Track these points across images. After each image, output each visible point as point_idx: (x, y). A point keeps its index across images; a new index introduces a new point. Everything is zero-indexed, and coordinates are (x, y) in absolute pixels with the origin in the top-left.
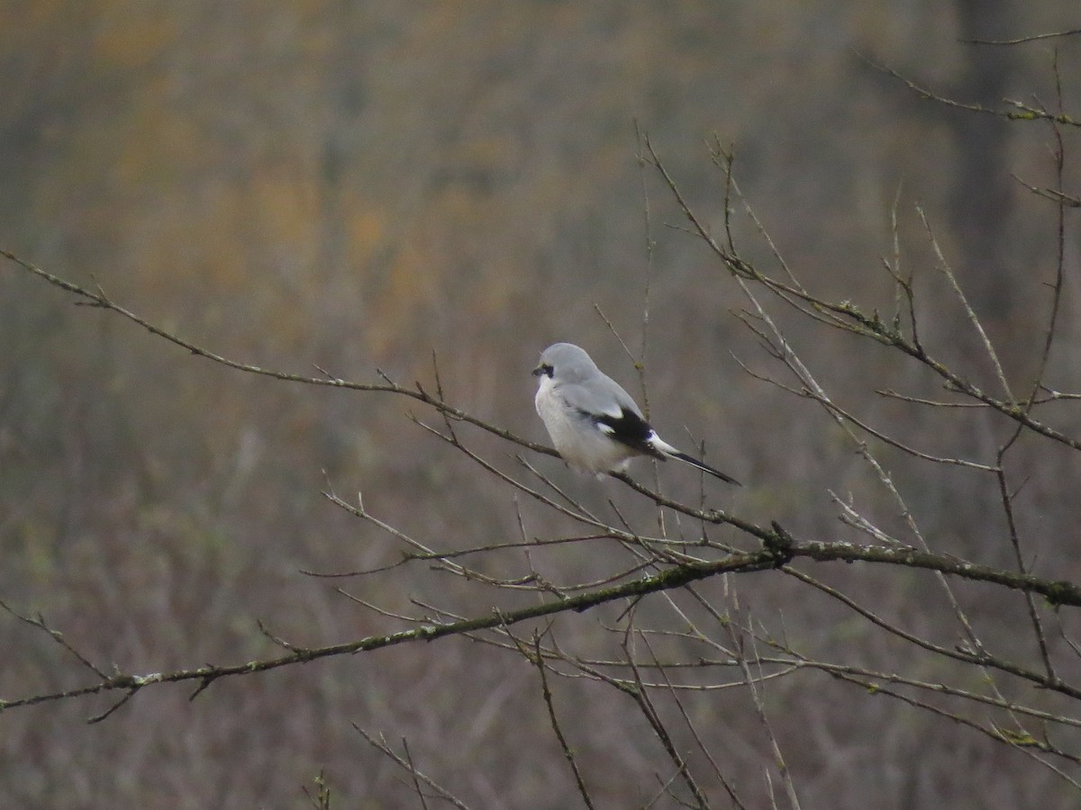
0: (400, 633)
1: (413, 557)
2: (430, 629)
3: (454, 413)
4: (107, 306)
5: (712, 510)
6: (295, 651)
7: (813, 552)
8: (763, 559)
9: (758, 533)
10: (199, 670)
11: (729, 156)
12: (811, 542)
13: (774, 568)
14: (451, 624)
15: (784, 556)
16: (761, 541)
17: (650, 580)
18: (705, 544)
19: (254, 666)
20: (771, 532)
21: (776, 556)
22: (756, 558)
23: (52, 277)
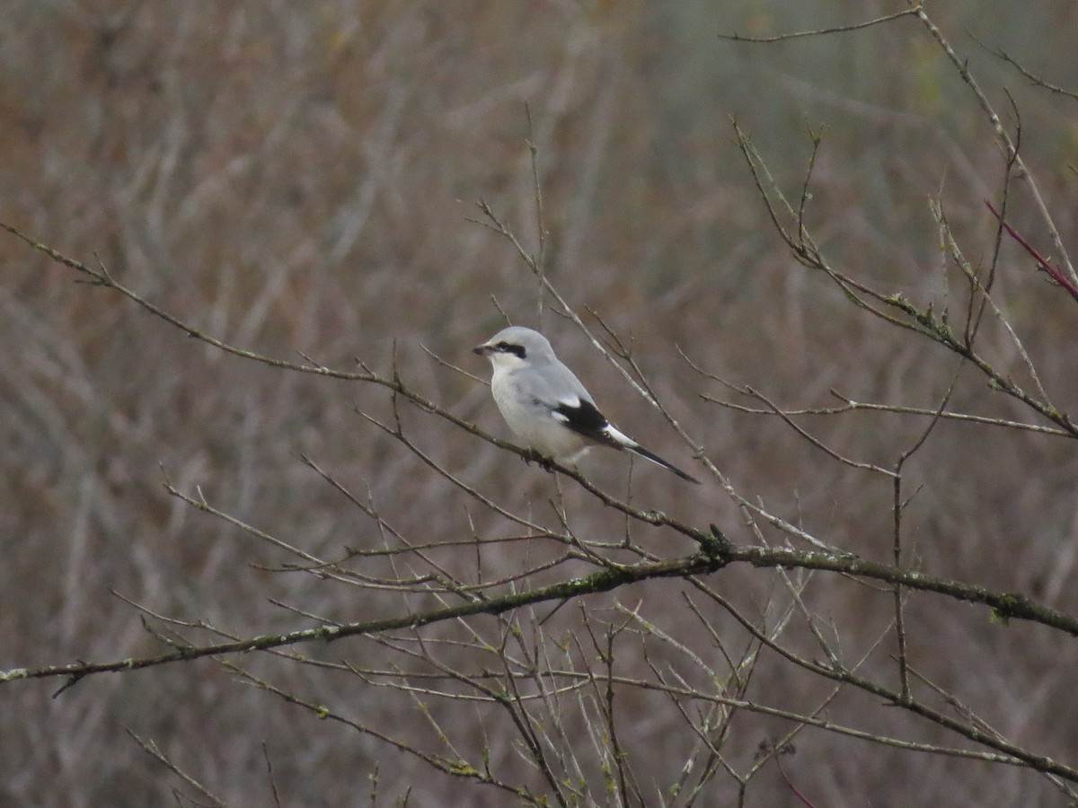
0: (297, 633)
1: (357, 553)
2: (332, 629)
3: (427, 406)
4: (109, 285)
5: (653, 512)
6: (180, 648)
7: (752, 557)
8: (700, 564)
9: (697, 537)
10: (69, 666)
11: (816, 138)
12: (750, 547)
13: (708, 574)
14: (356, 624)
15: (723, 561)
16: (697, 544)
17: (578, 583)
18: (626, 546)
19: (131, 664)
20: (709, 536)
21: (713, 560)
22: (692, 562)
23: (56, 253)
